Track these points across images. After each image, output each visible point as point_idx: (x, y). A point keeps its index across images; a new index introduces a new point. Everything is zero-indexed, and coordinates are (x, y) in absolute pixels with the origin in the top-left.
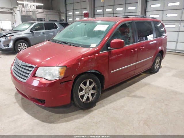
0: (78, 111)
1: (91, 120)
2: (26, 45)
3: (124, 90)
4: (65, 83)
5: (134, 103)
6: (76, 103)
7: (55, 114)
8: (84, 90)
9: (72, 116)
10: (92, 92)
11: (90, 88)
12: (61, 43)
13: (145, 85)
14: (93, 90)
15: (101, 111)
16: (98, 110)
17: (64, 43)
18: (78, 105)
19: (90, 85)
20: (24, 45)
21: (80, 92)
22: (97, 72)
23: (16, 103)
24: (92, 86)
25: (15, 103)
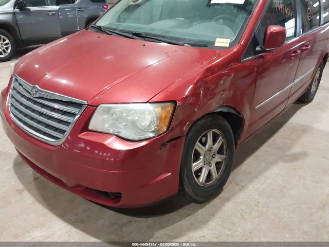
0: (186, 207)
1: (229, 230)
2: (7, 41)
3: (266, 144)
4: (169, 145)
5: (304, 177)
6: (187, 190)
7: (136, 219)
8: (202, 157)
9: (180, 221)
10: (218, 158)
11: (213, 151)
12: (131, 36)
13: (304, 131)
14: (218, 155)
15: (241, 203)
16: (233, 200)
17: (138, 35)
18: (190, 195)
19: (214, 142)
20: (4, 40)
21: (193, 162)
22: (232, 111)
23: (23, 191)
24: (217, 146)
25: (20, 192)
